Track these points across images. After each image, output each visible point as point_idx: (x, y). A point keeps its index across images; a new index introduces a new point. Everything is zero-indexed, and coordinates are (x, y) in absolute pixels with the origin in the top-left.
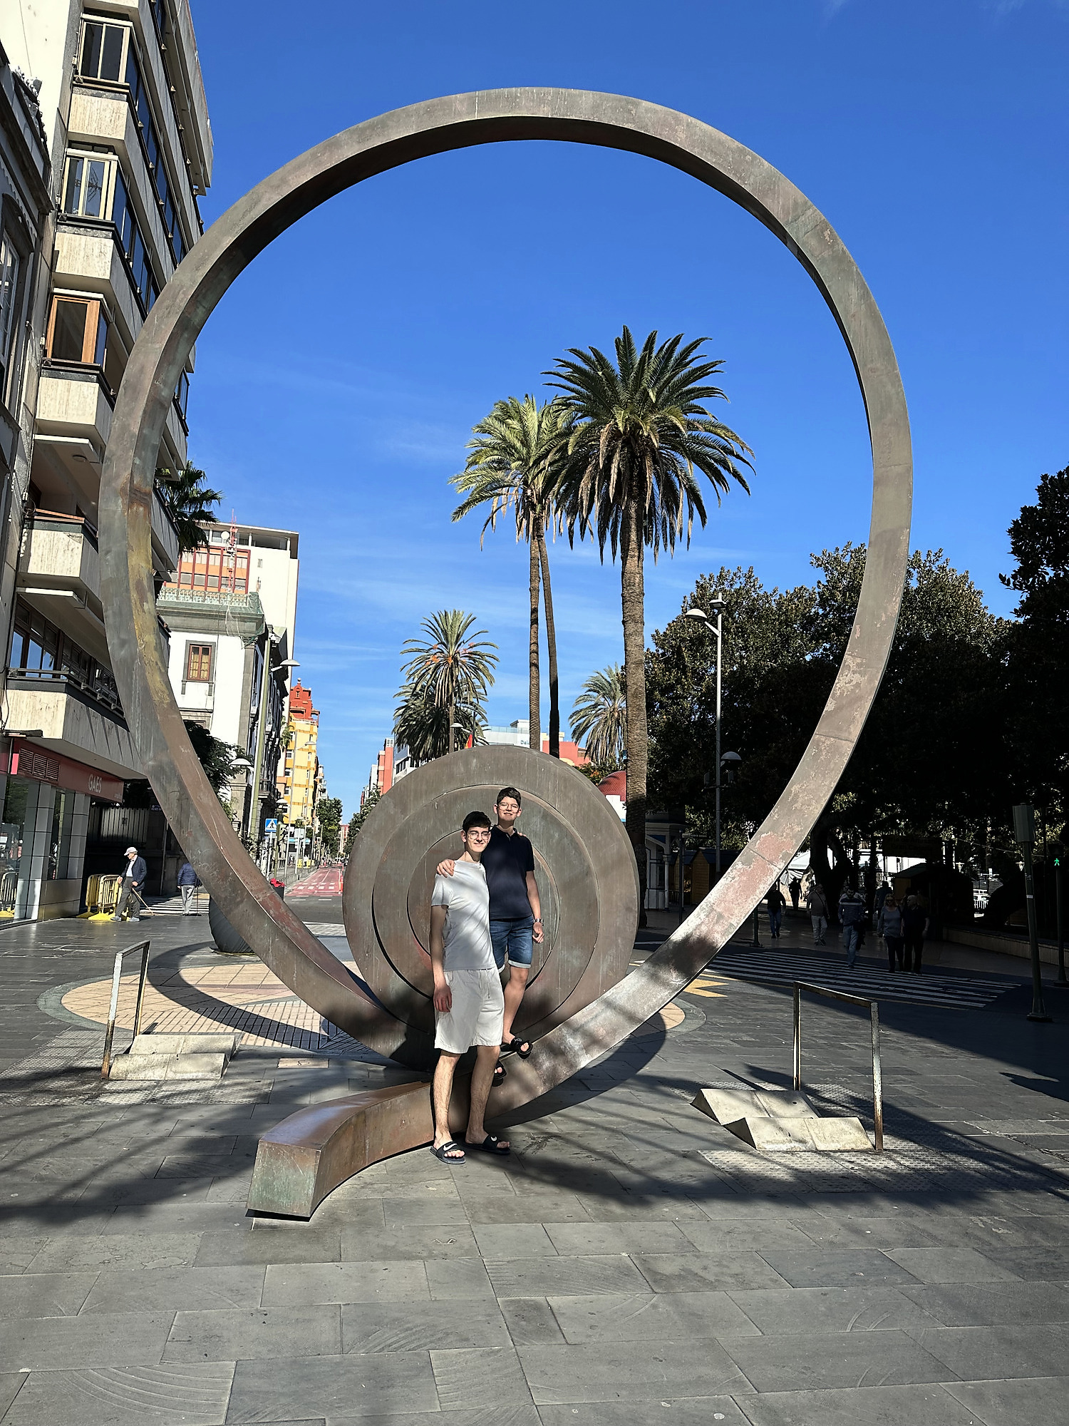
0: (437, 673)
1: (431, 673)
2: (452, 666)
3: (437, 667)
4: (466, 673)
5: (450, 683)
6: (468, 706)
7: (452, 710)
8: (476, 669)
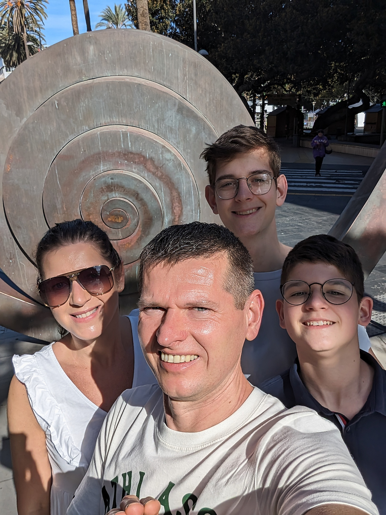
0: (12, 13)
1: (9, 13)
2: (21, 8)
3: (12, 9)
4: (30, 13)
5: (21, 19)
6: (34, 32)
7: (25, 35)
8: (36, 9)
